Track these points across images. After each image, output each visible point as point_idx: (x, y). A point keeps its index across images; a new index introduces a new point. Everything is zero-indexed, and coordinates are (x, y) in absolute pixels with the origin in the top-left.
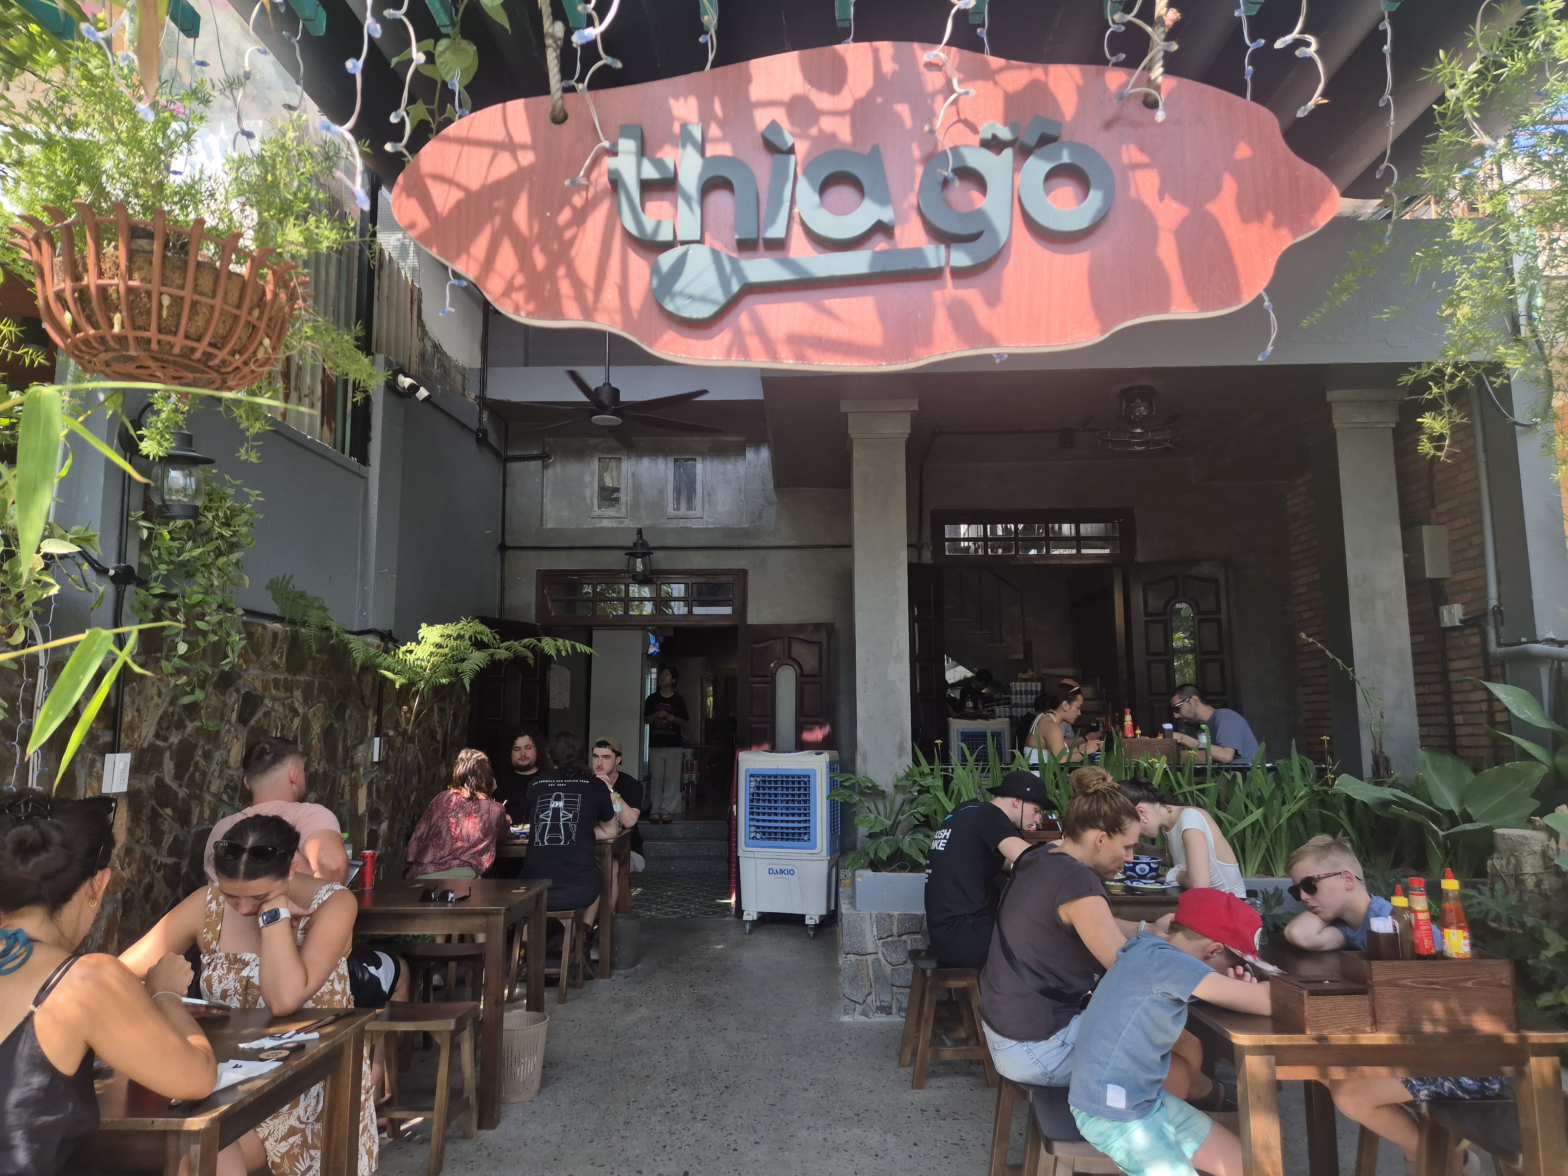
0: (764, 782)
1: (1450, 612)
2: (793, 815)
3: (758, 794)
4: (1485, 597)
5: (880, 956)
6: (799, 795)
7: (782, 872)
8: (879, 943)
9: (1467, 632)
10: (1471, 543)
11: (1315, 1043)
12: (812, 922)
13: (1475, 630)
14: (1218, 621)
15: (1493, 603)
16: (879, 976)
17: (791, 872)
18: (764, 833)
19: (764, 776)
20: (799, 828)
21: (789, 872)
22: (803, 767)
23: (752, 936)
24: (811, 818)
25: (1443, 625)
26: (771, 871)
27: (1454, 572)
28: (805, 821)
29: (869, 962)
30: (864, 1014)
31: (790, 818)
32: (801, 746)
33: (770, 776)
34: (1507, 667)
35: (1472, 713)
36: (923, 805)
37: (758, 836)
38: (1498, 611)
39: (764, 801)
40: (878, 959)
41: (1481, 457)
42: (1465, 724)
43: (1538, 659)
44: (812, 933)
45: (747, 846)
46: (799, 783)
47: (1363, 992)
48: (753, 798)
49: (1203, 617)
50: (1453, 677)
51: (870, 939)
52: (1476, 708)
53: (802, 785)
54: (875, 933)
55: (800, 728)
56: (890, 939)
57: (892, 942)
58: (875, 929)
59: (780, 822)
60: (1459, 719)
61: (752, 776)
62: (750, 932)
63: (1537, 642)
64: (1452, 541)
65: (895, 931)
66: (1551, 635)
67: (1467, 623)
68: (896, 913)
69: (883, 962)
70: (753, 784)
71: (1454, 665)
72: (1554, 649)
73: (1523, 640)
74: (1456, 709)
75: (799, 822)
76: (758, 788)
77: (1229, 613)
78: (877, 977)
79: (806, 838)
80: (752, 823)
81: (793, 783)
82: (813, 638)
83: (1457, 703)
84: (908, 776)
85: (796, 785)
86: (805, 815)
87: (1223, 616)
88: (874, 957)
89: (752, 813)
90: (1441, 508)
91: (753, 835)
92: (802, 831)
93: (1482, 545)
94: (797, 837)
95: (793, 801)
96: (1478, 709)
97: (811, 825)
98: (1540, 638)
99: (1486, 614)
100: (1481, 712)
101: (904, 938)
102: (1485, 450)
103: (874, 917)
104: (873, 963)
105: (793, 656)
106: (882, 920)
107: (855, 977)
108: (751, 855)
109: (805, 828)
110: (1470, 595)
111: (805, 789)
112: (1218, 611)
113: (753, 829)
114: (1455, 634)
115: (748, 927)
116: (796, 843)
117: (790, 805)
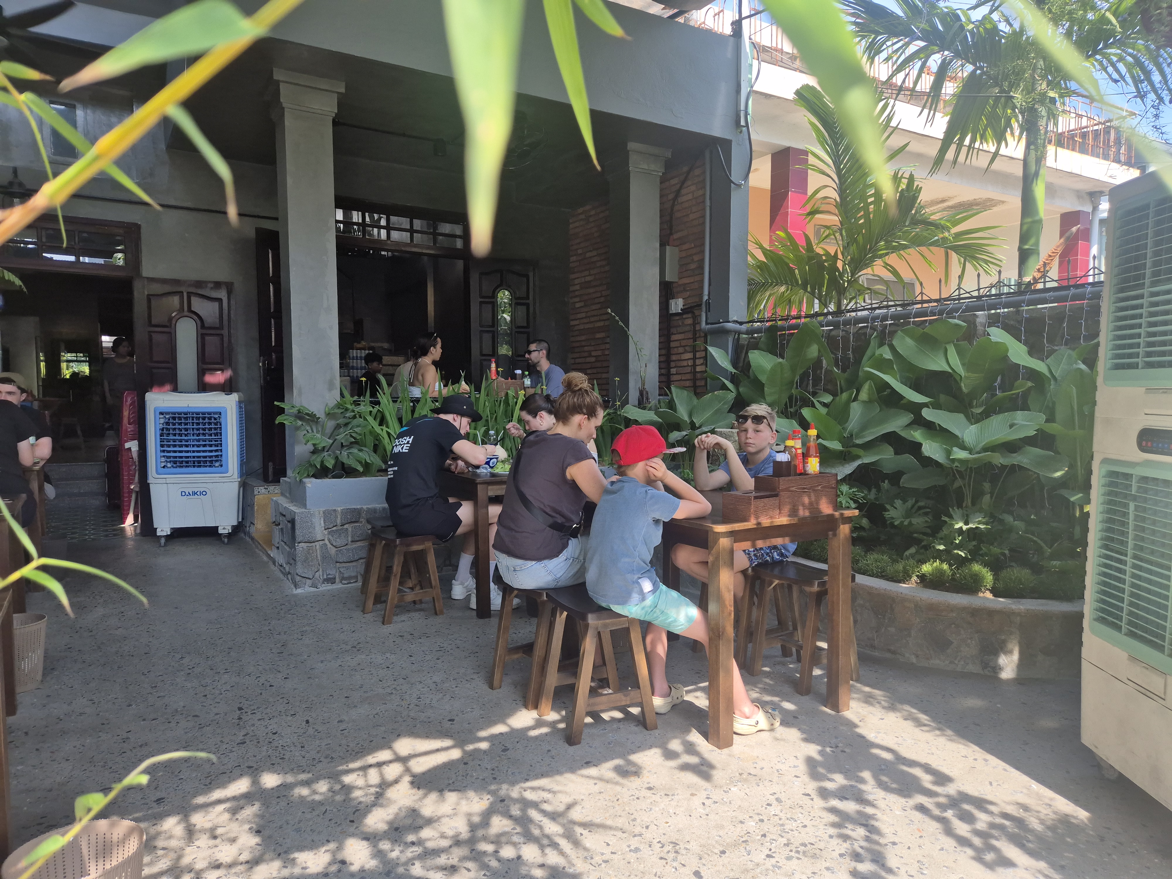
0: (174, 418)
1: (676, 303)
2: (205, 446)
3: (168, 429)
4: (701, 295)
5: (327, 542)
6: (210, 429)
7: (195, 493)
8: (326, 532)
9: (684, 316)
10: (693, 260)
11: (755, 526)
12: (226, 531)
13: (690, 315)
14: (528, 305)
15: (706, 298)
16: (326, 557)
17: (204, 493)
18: (175, 462)
19: (174, 413)
20: (211, 457)
21: (201, 493)
22: (213, 405)
23: (168, 548)
24: (223, 448)
25: (671, 312)
26: (183, 494)
27: (680, 278)
28: (216, 451)
29: (318, 547)
30: (314, 586)
31: (202, 449)
32: (203, 387)
33: (180, 413)
34: (709, 337)
35: (682, 367)
36: (358, 426)
37: (169, 465)
38: (708, 303)
39: (175, 435)
40: (325, 545)
41: (708, 203)
42: (677, 374)
43: (727, 332)
44: (226, 540)
45: (158, 473)
46: (210, 418)
47: (776, 495)
48: (163, 433)
49: (519, 301)
50: (673, 344)
51: (319, 530)
52: (685, 363)
53: (213, 421)
54: (323, 525)
55: (201, 372)
56: (334, 528)
57: (336, 530)
58: (322, 522)
59: (192, 452)
60: (673, 371)
61: (161, 413)
62: (165, 544)
63: (729, 322)
64: (681, 258)
65: (339, 522)
66: (735, 319)
67: (685, 311)
68: (339, 509)
69: (329, 546)
70: (162, 421)
71: (674, 337)
72: (737, 326)
73: (721, 321)
74: (673, 364)
75: (211, 451)
76: (167, 423)
77: (534, 299)
78: (324, 558)
79: (217, 464)
80: (163, 454)
81: (204, 419)
82: (214, 294)
83: (674, 361)
84: (339, 406)
85: (207, 420)
86: (217, 446)
87: (531, 301)
88: (321, 543)
89: (162, 446)
90: (675, 236)
91: (163, 465)
92: (214, 459)
93: (702, 260)
94: (208, 464)
95: (204, 434)
96: (686, 364)
97: (223, 453)
98: (730, 320)
99: (700, 305)
100: (688, 366)
101: (345, 527)
102: (711, 199)
103: (322, 513)
104: (321, 547)
105: (193, 309)
106: (328, 515)
107: (306, 560)
108: (164, 481)
109: (217, 456)
110: (688, 293)
111: (216, 424)
112: (528, 298)
113: (163, 459)
114: (677, 318)
115: (163, 541)
116: (208, 469)
117: (201, 437)
